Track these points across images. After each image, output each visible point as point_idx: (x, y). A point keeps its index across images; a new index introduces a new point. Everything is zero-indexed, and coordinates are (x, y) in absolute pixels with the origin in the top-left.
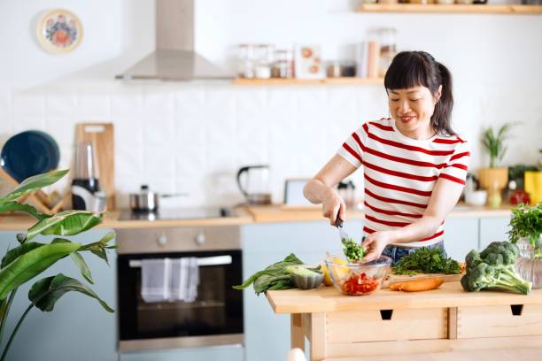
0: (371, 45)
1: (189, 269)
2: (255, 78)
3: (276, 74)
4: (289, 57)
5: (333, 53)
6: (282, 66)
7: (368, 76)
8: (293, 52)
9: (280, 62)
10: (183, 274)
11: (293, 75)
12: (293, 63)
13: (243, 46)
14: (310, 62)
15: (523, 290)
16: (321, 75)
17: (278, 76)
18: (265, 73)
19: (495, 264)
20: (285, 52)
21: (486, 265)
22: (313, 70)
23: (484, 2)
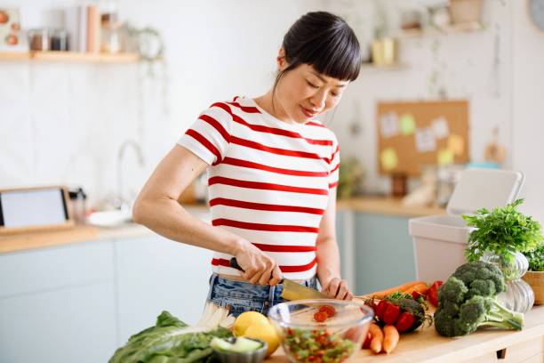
0: (90, 10)
5: (33, 18)
7: (88, 49)
14: (7, 30)
16: (23, 48)
22: (11, 40)
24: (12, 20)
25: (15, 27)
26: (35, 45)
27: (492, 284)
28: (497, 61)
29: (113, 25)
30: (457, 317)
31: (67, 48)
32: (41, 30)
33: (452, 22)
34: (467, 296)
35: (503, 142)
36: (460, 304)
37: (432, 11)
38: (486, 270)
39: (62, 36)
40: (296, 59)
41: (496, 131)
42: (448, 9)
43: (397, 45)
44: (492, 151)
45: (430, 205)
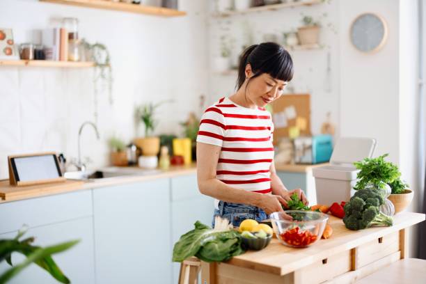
0: (62, 31)
7: (61, 59)
14: (4, 44)
15: (389, 223)
22: (8, 52)
23: (139, 3)
24: (8, 37)
25: (10, 42)
27: (378, 199)
28: (329, 69)
29: (76, 42)
30: (361, 219)
32: (28, 44)
33: (299, 44)
34: (365, 207)
35: (333, 121)
36: (362, 211)
37: (286, 36)
38: (373, 193)
40: (259, 71)
41: (329, 114)
42: (297, 35)
44: (327, 127)
45: (288, 163)
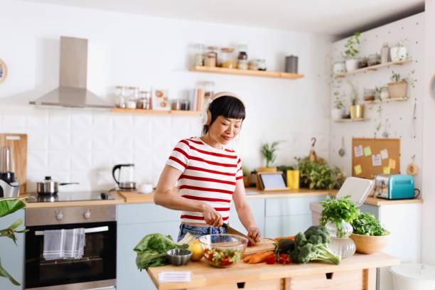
0: (199, 91)
1: (79, 236)
2: (126, 108)
3: (140, 106)
4: (148, 96)
5: (175, 95)
6: (145, 101)
7: (197, 109)
8: (151, 93)
9: (143, 99)
10: (74, 239)
11: (151, 108)
12: (150, 99)
13: (118, 87)
14: (161, 100)
15: (335, 262)
16: (168, 108)
17: (142, 108)
18: (133, 105)
19: (317, 243)
20: (146, 93)
21: (311, 245)
22: (163, 105)
23: (265, 70)
24: (165, 95)
25: (166, 99)
26: (174, 108)
27: (320, 237)
28: (415, 118)
30: (299, 253)
31: (189, 109)
32: (177, 100)
33: (390, 97)
34: (306, 243)
35: (417, 164)
36: (301, 246)
39: (187, 103)
42: (388, 89)
43: (363, 109)
44: (411, 168)
45: (372, 196)
